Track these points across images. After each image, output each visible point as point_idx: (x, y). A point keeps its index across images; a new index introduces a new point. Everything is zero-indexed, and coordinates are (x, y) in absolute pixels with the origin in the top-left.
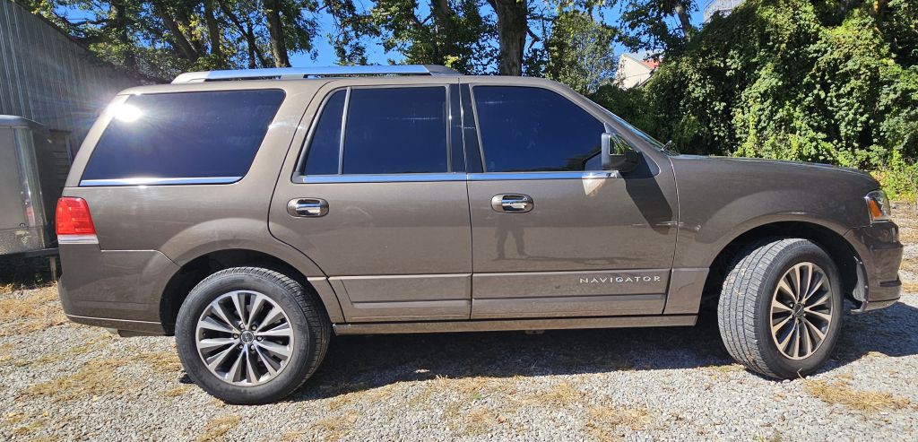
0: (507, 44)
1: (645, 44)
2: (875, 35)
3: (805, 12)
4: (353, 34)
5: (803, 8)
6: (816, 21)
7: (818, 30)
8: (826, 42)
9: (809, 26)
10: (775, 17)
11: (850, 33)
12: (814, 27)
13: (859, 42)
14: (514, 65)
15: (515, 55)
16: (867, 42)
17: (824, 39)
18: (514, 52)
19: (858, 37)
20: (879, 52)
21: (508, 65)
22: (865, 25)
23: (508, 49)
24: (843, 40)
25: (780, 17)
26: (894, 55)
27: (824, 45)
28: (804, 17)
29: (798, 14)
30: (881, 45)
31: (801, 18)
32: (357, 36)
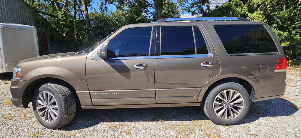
0: (157, 11)
1: (197, 14)
2: (263, 17)
3: (245, 8)
4: (105, 3)
5: (244, 8)
6: (247, 11)
7: (248, 14)
8: (250, 18)
9: (245, 13)
10: (237, 9)
11: (256, 16)
12: (247, 13)
13: (259, 18)
14: (159, 17)
15: (159, 14)
16: (261, 18)
17: (249, 17)
18: (159, 13)
19: (259, 17)
20: (264, 21)
21: (157, 17)
22: (261, 13)
23: (158, 12)
24: (255, 17)
25: (238, 9)
26: (267, 23)
27: (249, 18)
28: (244, 10)
29: (243, 9)
30: (264, 20)
31: (243, 10)
32: (106, 4)
